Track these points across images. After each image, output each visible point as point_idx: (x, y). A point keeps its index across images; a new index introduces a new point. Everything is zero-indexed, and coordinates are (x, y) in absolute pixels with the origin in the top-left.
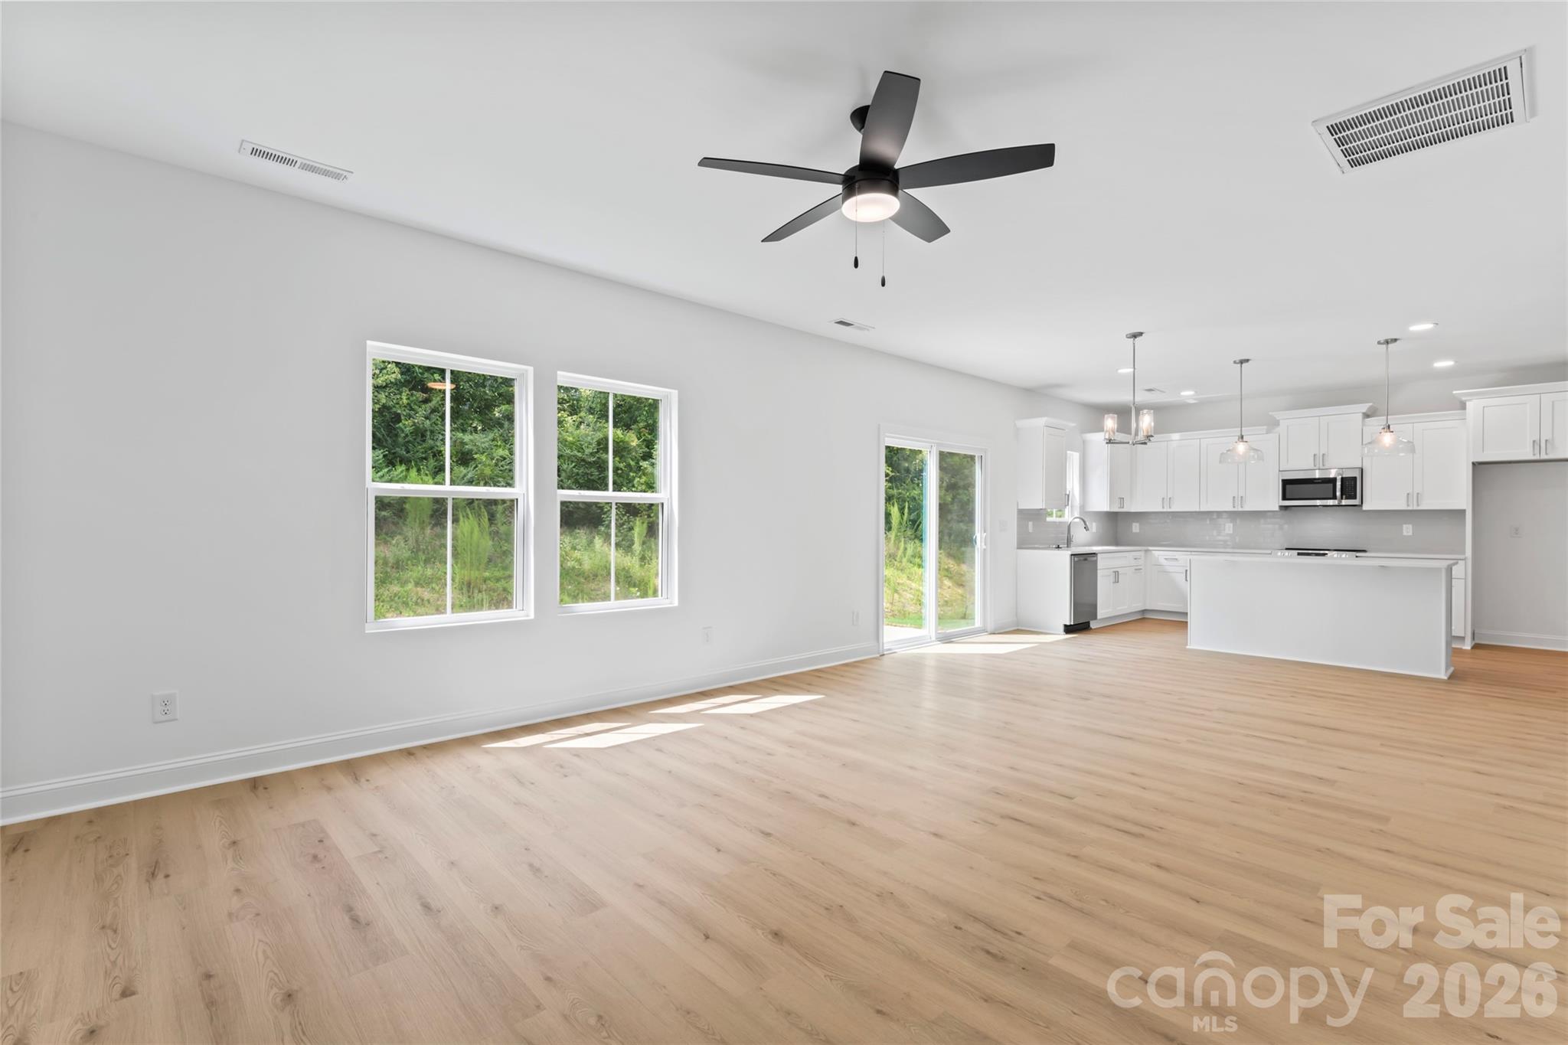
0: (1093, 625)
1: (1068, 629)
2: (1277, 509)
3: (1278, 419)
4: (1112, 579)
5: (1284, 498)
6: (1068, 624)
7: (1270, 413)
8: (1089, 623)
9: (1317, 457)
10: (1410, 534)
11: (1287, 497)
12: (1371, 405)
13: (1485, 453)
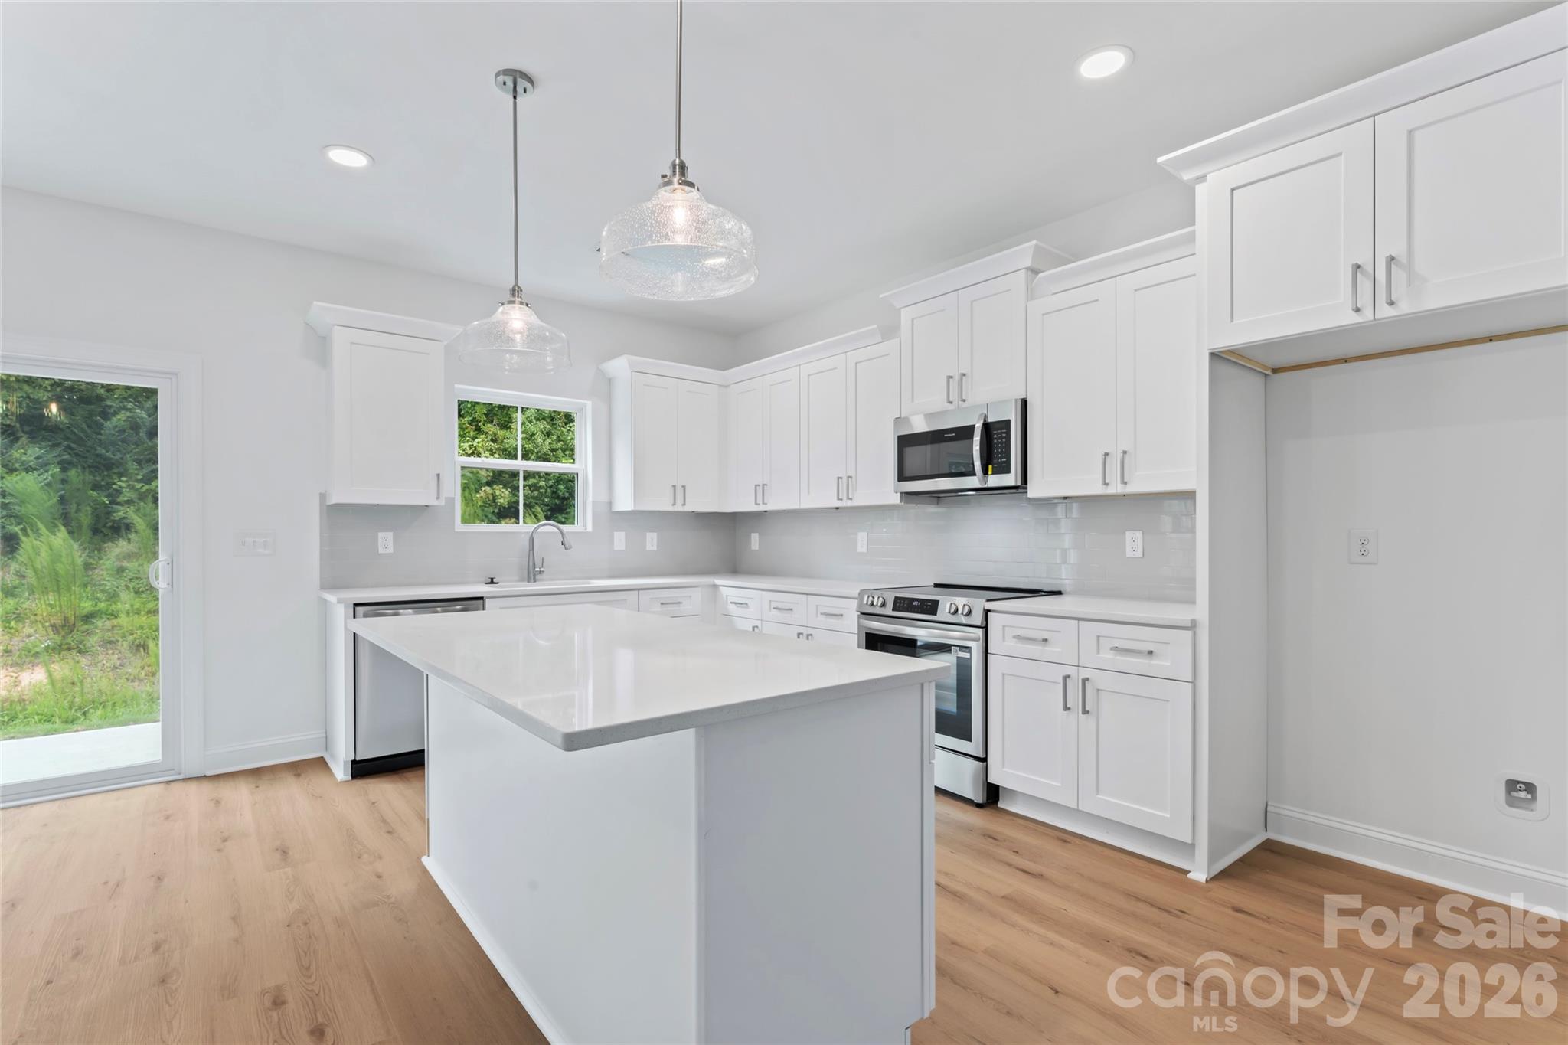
2: (897, 500)
3: (897, 306)
5: (903, 476)
7: (882, 296)
9: (954, 384)
11: (906, 475)
12: (1036, 245)
13: (1235, 322)
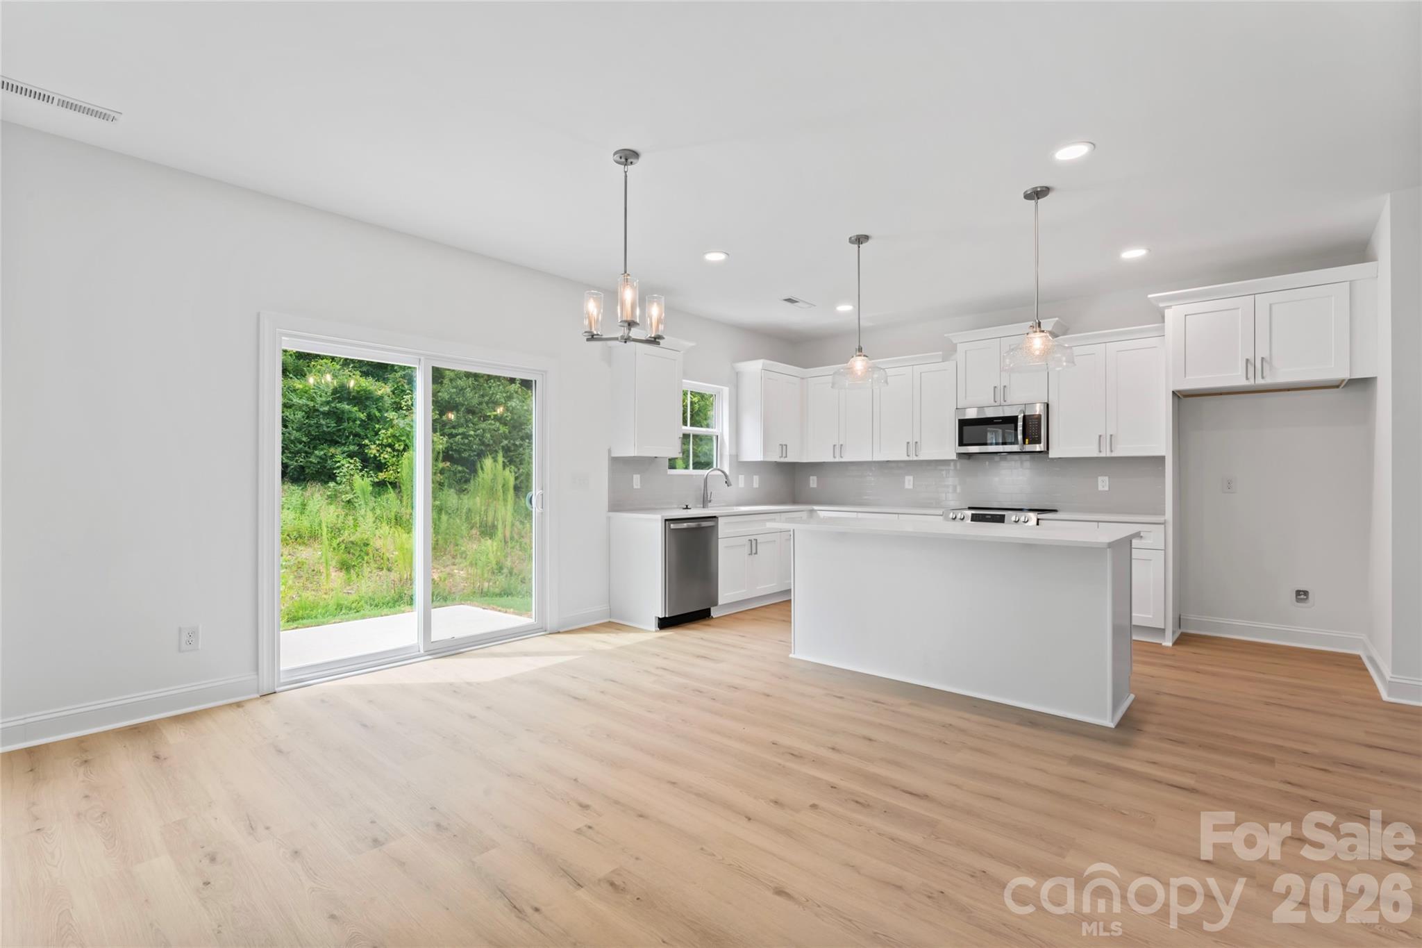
0: (715, 613)
1: (664, 624)
2: (954, 457)
3: (955, 342)
4: (747, 549)
5: (961, 443)
6: (661, 616)
7: (945, 335)
8: (710, 609)
9: (998, 391)
10: (1106, 488)
11: (965, 442)
12: (1057, 321)
13: (1187, 378)
